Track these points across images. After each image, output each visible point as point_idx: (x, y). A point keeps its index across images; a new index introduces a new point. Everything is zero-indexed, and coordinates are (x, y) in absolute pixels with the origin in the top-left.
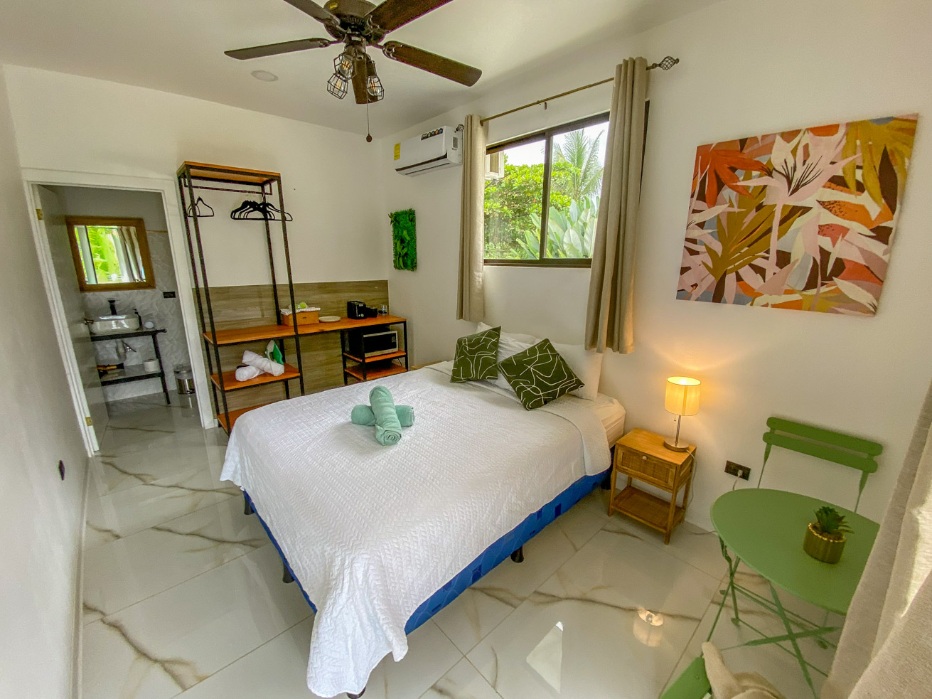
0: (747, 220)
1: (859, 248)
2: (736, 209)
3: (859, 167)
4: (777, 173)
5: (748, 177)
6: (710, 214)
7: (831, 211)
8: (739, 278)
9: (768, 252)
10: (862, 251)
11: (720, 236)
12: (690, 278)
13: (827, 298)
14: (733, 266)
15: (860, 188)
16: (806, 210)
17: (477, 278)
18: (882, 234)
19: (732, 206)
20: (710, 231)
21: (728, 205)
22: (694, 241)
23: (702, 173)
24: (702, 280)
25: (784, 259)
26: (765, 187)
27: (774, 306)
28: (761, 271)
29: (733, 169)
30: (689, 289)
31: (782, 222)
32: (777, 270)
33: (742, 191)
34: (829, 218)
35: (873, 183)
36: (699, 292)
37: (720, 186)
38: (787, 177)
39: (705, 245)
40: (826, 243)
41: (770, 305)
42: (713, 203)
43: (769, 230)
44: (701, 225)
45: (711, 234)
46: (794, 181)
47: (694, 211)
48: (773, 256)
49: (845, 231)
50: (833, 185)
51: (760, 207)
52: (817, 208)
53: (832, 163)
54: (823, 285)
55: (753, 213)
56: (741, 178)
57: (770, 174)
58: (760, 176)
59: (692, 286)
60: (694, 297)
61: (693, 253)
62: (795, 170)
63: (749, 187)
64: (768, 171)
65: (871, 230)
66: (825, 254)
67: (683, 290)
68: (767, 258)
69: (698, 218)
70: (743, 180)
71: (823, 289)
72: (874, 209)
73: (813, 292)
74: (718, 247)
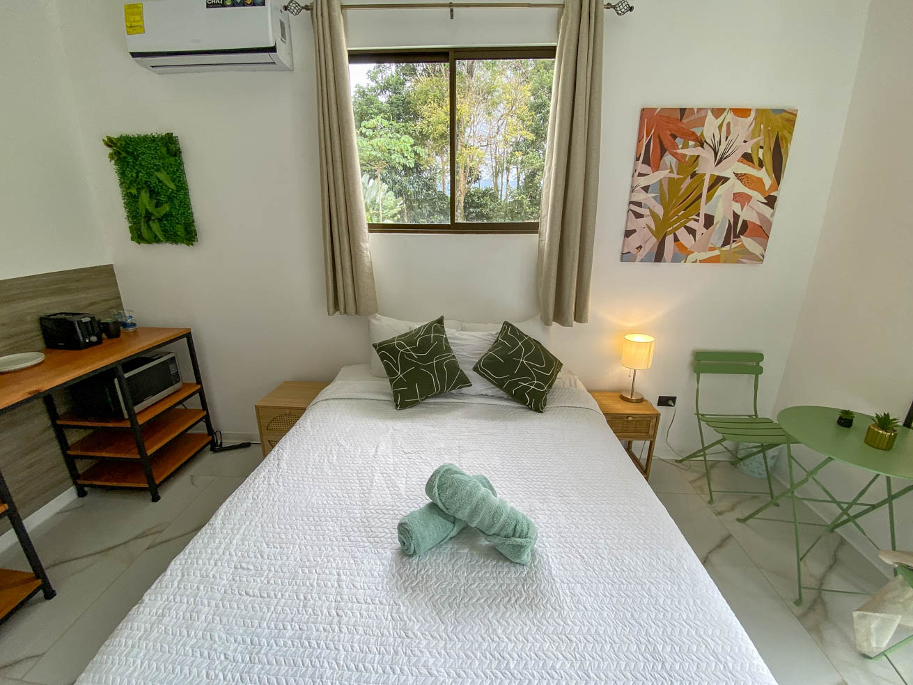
0: (684, 186)
1: (757, 212)
2: (675, 176)
3: (761, 147)
4: (707, 145)
5: (685, 146)
6: (654, 178)
7: (741, 182)
8: (676, 239)
9: (698, 215)
10: (759, 214)
11: (661, 200)
12: (634, 240)
13: (735, 252)
14: (671, 228)
15: (761, 164)
16: (726, 179)
17: (365, 252)
18: (771, 201)
19: (672, 172)
20: (653, 195)
21: (669, 171)
22: (639, 204)
23: (647, 136)
24: (646, 242)
25: (709, 221)
26: (698, 156)
27: (701, 261)
28: (692, 232)
29: (674, 137)
30: (634, 251)
31: (710, 189)
32: (704, 230)
33: (680, 158)
34: (740, 188)
35: (768, 162)
36: (643, 253)
37: (663, 151)
38: (714, 150)
39: (649, 208)
40: (737, 207)
41: (698, 261)
42: (656, 168)
43: (700, 196)
44: (646, 189)
45: (655, 198)
46: (719, 154)
47: (640, 175)
48: (702, 219)
49: (749, 198)
50: (745, 160)
51: (694, 175)
52: (733, 179)
53: (745, 142)
54: (734, 241)
55: (688, 180)
56: (680, 146)
57: (702, 146)
58: (695, 146)
59: (637, 248)
60: (639, 258)
61: (638, 216)
62: (720, 145)
63: (686, 155)
64: (701, 143)
65: (765, 198)
66: (736, 217)
67: (629, 252)
68: (697, 221)
69: (643, 182)
70: (682, 148)
71: (734, 245)
72: (768, 182)
73: (727, 247)
74: (660, 211)
